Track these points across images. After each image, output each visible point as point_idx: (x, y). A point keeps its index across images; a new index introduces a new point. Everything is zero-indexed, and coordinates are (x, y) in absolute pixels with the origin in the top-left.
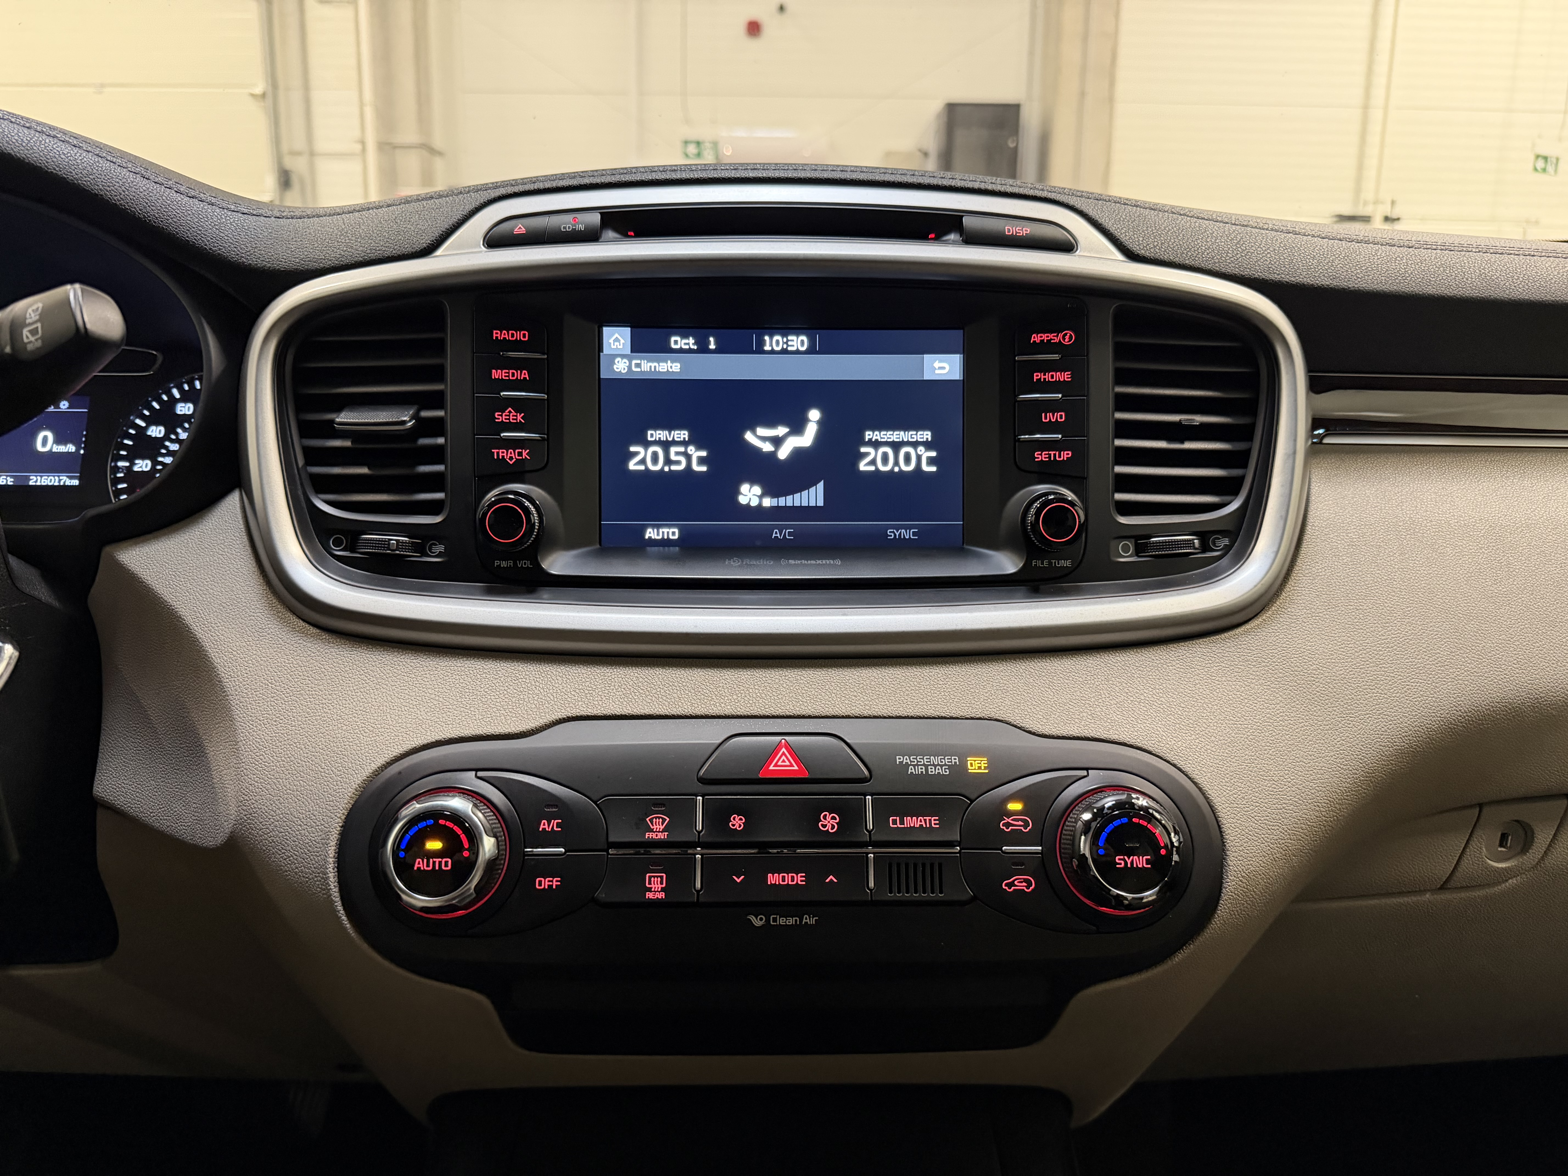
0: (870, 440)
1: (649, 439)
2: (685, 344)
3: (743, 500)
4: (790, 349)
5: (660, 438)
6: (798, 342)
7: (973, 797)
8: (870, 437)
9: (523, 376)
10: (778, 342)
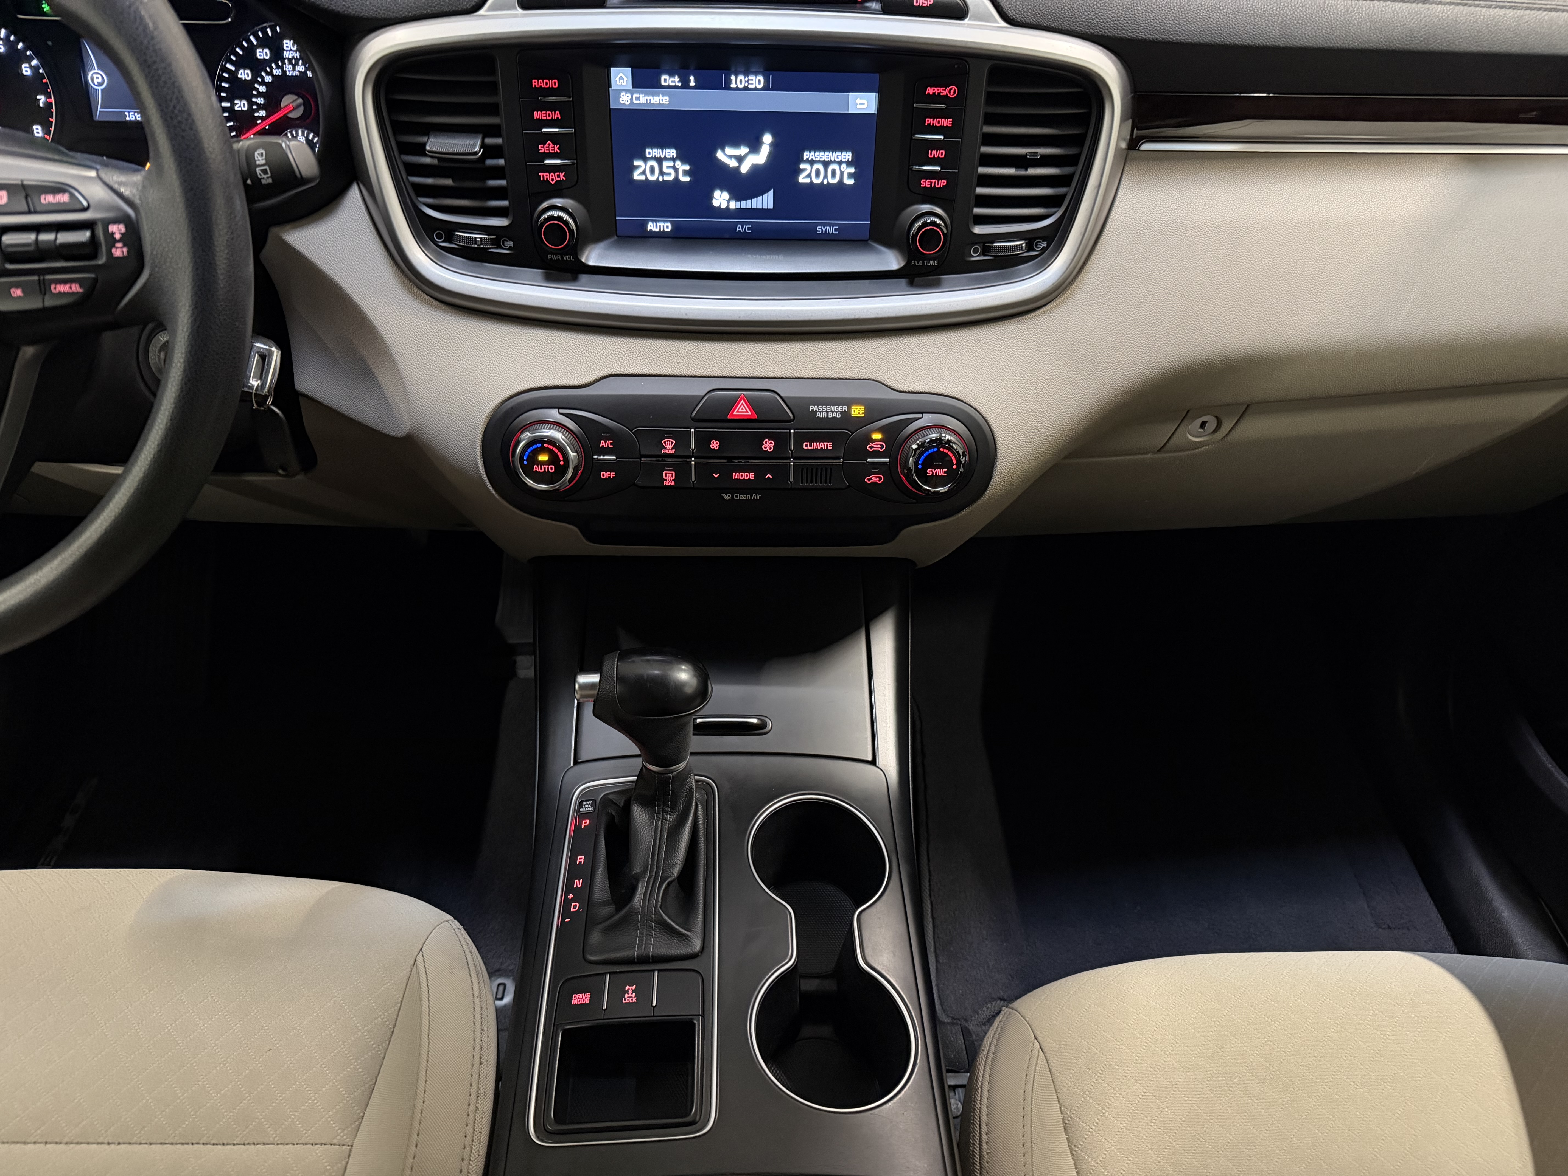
0: (807, 159)
1: (648, 156)
2: (672, 82)
3: (715, 203)
4: (750, 86)
5: (655, 155)
6: (757, 81)
7: (853, 431)
8: (808, 157)
9: (556, 116)
10: (741, 81)
